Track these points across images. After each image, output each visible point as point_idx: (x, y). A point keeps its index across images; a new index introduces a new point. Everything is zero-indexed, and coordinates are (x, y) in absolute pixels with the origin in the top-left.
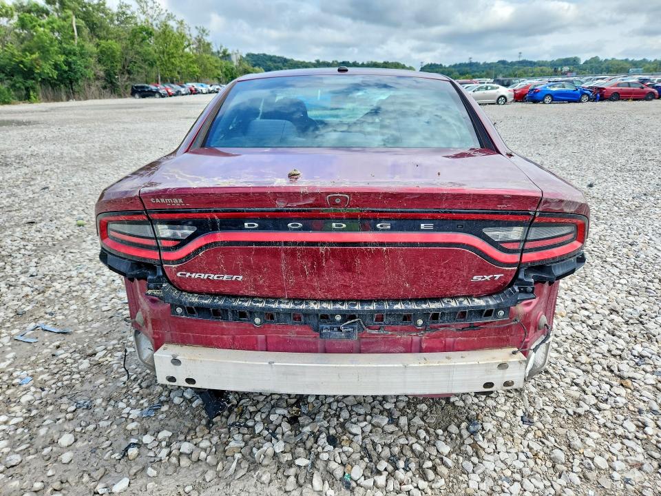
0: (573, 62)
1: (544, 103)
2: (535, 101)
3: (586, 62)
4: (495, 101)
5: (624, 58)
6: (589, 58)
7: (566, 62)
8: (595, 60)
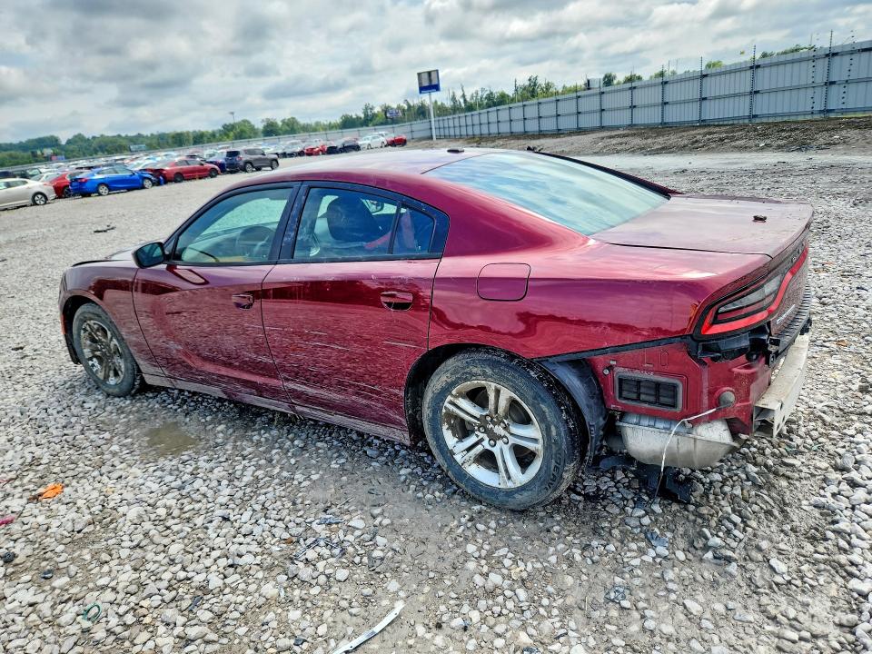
0: (53, 142)
1: (100, 195)
2: (86, 194)
3: (69, 142)
4: (29, 201)
5: (115, 134)
6: (70, 137)
7: (43, 143)
8: (79, 138)
